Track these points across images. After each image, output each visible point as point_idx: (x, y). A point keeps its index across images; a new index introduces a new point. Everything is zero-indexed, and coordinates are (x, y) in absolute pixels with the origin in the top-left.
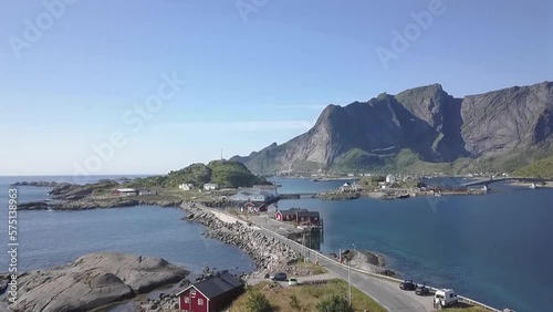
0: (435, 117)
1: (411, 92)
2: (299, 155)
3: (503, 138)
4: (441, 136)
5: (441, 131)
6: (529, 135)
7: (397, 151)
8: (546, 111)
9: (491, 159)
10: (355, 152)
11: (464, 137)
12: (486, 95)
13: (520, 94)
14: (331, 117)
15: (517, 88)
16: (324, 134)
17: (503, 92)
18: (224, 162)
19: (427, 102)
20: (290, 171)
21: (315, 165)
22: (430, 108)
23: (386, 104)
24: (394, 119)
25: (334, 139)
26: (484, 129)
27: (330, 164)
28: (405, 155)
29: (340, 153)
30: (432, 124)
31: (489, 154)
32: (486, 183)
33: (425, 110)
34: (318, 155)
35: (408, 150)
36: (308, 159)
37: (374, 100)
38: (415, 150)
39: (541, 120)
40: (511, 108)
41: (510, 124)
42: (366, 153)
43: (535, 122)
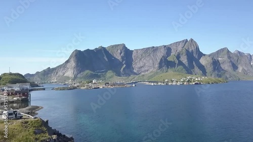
0: (122, 57)
1: (113, 47)
2: (60, 73)
3: (147, 68)
4: (125, 66)
5: (125, 63)
6: (157, 66)
7: (106, 72)
8: (163, 57)
9: (143, 75)
10: (88, 72)
11: (133, 66)
12: (142, 49)
13: (155, 49)
14: (76, 55)
15: (153, 47)
16: (73, 64)
17: (148, 49)
18: (11, 74)
19: (119, 51)
20: (55, 81)
21: (68, 78)
22: (120, 54)
23: (102, 51)
24: (105, 58)
25: (77, 66)
26: (141, 64)
27: (75, 78)
28: (110, 73)
29: (80, 72)
30: (121, 60)
31: (143, 73)
32: (134, 83)
33: (118, 55)
34: (70, 73)
35: (109, 71)
36: (65, 75)
37: (96, 49)
38: (114, 71)
39: (161, 59)
40: (151, 55)
41: (151, 61)
42: (92, 72)
43: (159, 61)
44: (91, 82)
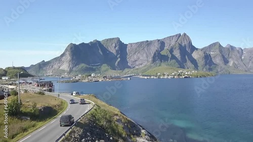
0: (117, 51)
1: (107, 40)
2: (56, 66)
3: (141, 62)
4: (119, 59)
5: (120, 57)
6: (150, 60)
7: (101, 65)
8: (156, 51)
9: (137, 69)
10: (83, 65)
11: (128, 60)
12: (136, 43)
13: (148, 43)
14: (71, 48)
15: (147, 41)
16: (68, 57)
17: (142, 42)
18: (14, 68)
19: (114, 45)
20: (51, 74)
21: (64, 71)
22: (115, 47)
23: (96, 45)
24: (100, 51)
25: (72, 59)
26: (135, 57)
27: (71, 71)
28: (104, 67)
29: (76, 66)
30: (115, 54)
31: (137, 67)
33: (113, 48)
34: (65, 66)
35: (104, 65)
36: (60, 68)
37: (91, 42)
38: (108, 65)
39: (155, 53)
40: (145, 49)
41: (145, 55)
42: (87, 66)
43: (153, 55)
44: (90, 75)
